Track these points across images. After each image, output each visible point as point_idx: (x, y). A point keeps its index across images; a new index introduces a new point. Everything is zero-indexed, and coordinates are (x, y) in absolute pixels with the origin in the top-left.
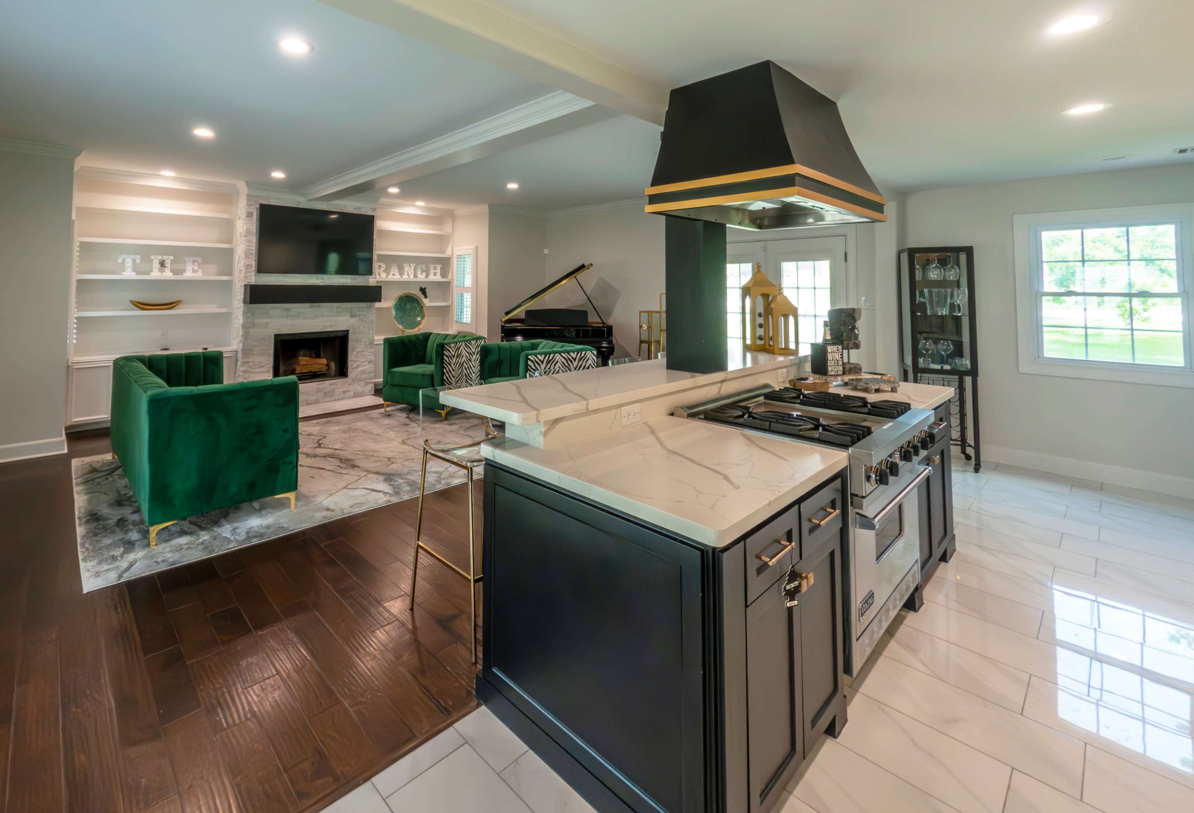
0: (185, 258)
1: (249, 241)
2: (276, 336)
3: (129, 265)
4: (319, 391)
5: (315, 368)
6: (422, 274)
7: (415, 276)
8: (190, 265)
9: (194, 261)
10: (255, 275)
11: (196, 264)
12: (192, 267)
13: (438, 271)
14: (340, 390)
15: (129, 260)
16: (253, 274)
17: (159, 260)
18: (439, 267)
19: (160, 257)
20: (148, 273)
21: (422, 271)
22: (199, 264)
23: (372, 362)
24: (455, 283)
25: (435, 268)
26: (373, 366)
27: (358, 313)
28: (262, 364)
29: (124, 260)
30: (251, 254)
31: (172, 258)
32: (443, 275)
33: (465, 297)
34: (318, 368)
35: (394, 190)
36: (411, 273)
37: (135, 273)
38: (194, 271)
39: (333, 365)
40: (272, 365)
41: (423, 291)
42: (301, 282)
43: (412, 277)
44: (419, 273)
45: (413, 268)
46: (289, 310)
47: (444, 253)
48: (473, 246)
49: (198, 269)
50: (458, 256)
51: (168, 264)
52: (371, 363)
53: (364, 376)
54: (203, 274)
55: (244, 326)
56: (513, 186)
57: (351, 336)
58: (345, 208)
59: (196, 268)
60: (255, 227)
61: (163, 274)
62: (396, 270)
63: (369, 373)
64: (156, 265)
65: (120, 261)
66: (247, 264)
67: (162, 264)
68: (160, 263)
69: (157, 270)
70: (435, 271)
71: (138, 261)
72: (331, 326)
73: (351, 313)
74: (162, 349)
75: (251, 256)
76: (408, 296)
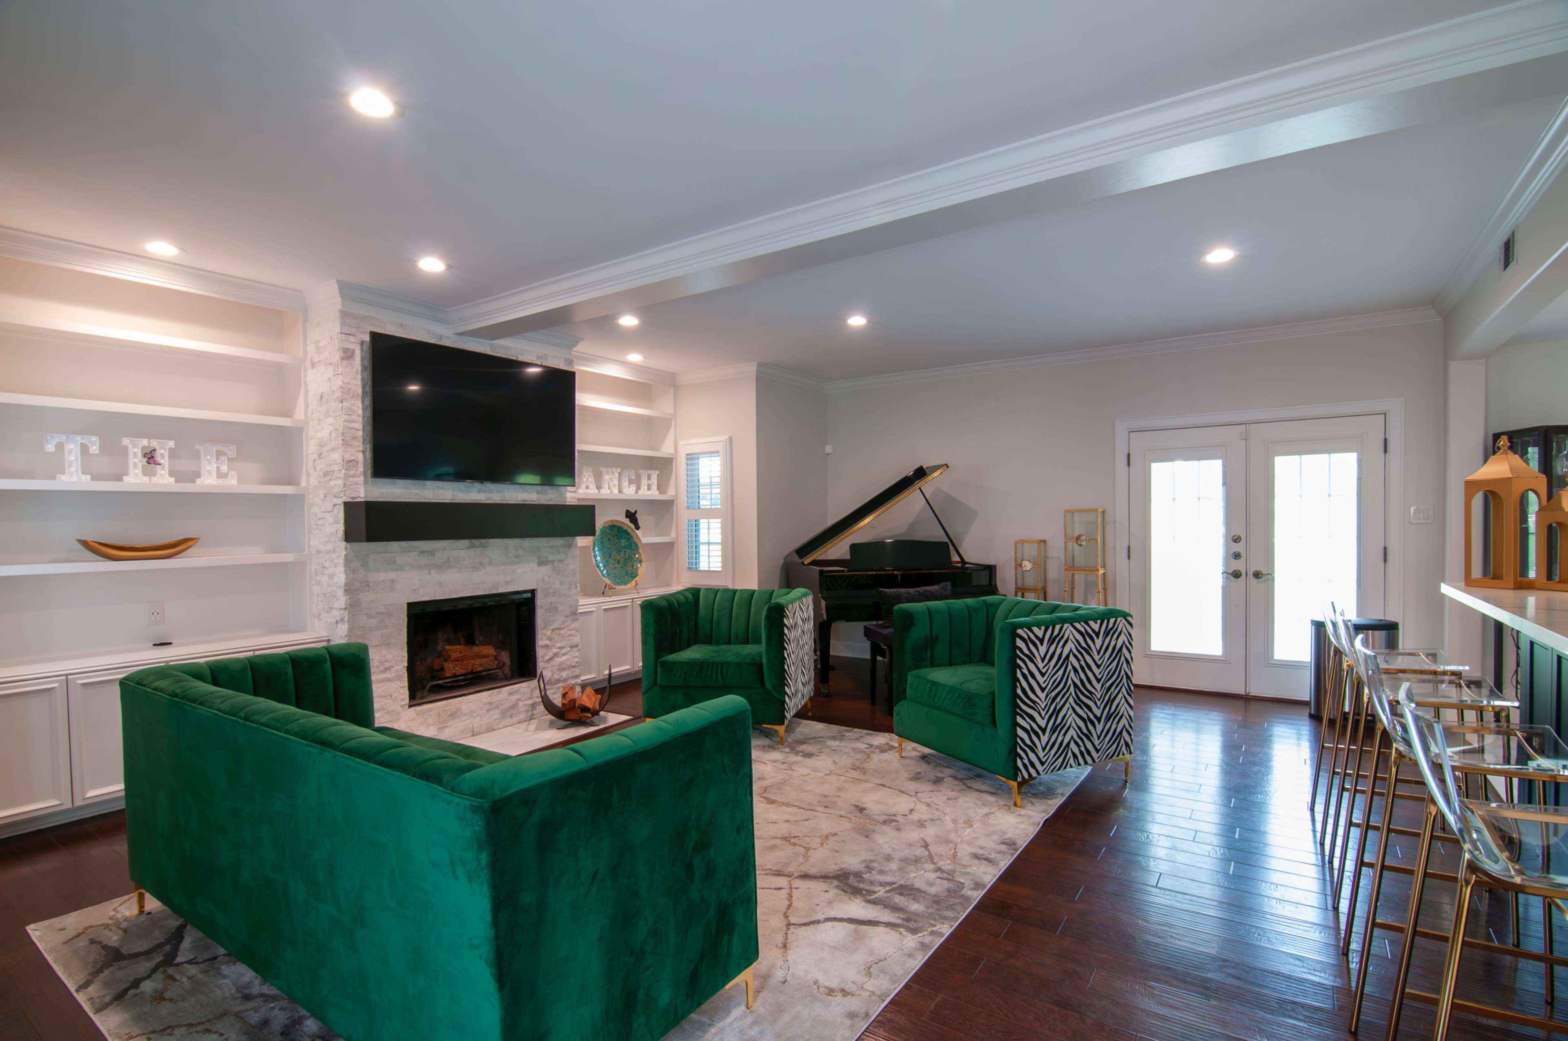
0: (197, 447)
1: (349, 412)
2: (410, 605)
3: (72, 458)
4: (491, 706)
5: (478, 665)
6: (629, 487)
7: (620, 491)
8: (209, 462)
9: (219, 454)
10: (366, 482)
11: (223, 458)
12: (215, 466)
13: (654, 480)
14: (525, 702)
15: (72, 446)
16: (362, 479)
17: (143, 448)
18: (655, 475)
19: (145, 442)
20: (119, 478)
21: (630, 482)
22: (230, 460)
23: (577, 646)
24: (683, 501)
25: (649, 477)
26: (577, 654)
27: (551, 558)
28: (387, 665)
29: (60, 446)
30: (354, 438)
31: (171, 444)
32: (661, 488)
33: (701, 525)
34: (481, 665)
35: (628, 321)
36: (614, 486)
37: (89, 476)
38: (220, 475)
39: (505, 657)
40: (406, 664)
41: (632, 516)
42: (450, 497)
43: (616, 491)
44: (625, 483)
45: (617, 475)
46: (431, 553)
47: (657, 449)
48: (724, 438)
49: (229, 469)
50: (688, 455)
51: (162, 456)
52: (575, 649)
53: (564, 674)
54: (240, 481)
55: (349, 589)
56: (857, 321)
57: (540, 602)
58: (522, 355)
59: (224, 468)
60: (359, 383)
61: (154, 479)
62: (591, 479)
63: (574, 667)
64: (136, 459)
65: (50, 448)
66: (348, 457)
67: (150, 457)
68: (145, 456)
69: (139, 471)
70: (650, 482)
71: (94, 449)
72: (507, 583)
73: (539, 557)
74: (155, 645)
75: (355, 443)
76: (614, 526)
